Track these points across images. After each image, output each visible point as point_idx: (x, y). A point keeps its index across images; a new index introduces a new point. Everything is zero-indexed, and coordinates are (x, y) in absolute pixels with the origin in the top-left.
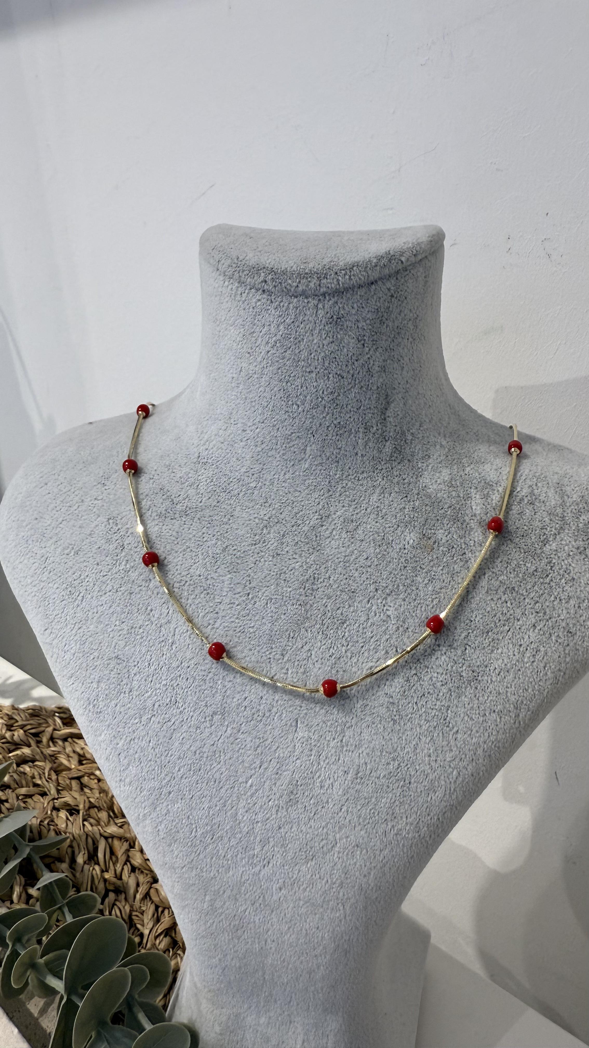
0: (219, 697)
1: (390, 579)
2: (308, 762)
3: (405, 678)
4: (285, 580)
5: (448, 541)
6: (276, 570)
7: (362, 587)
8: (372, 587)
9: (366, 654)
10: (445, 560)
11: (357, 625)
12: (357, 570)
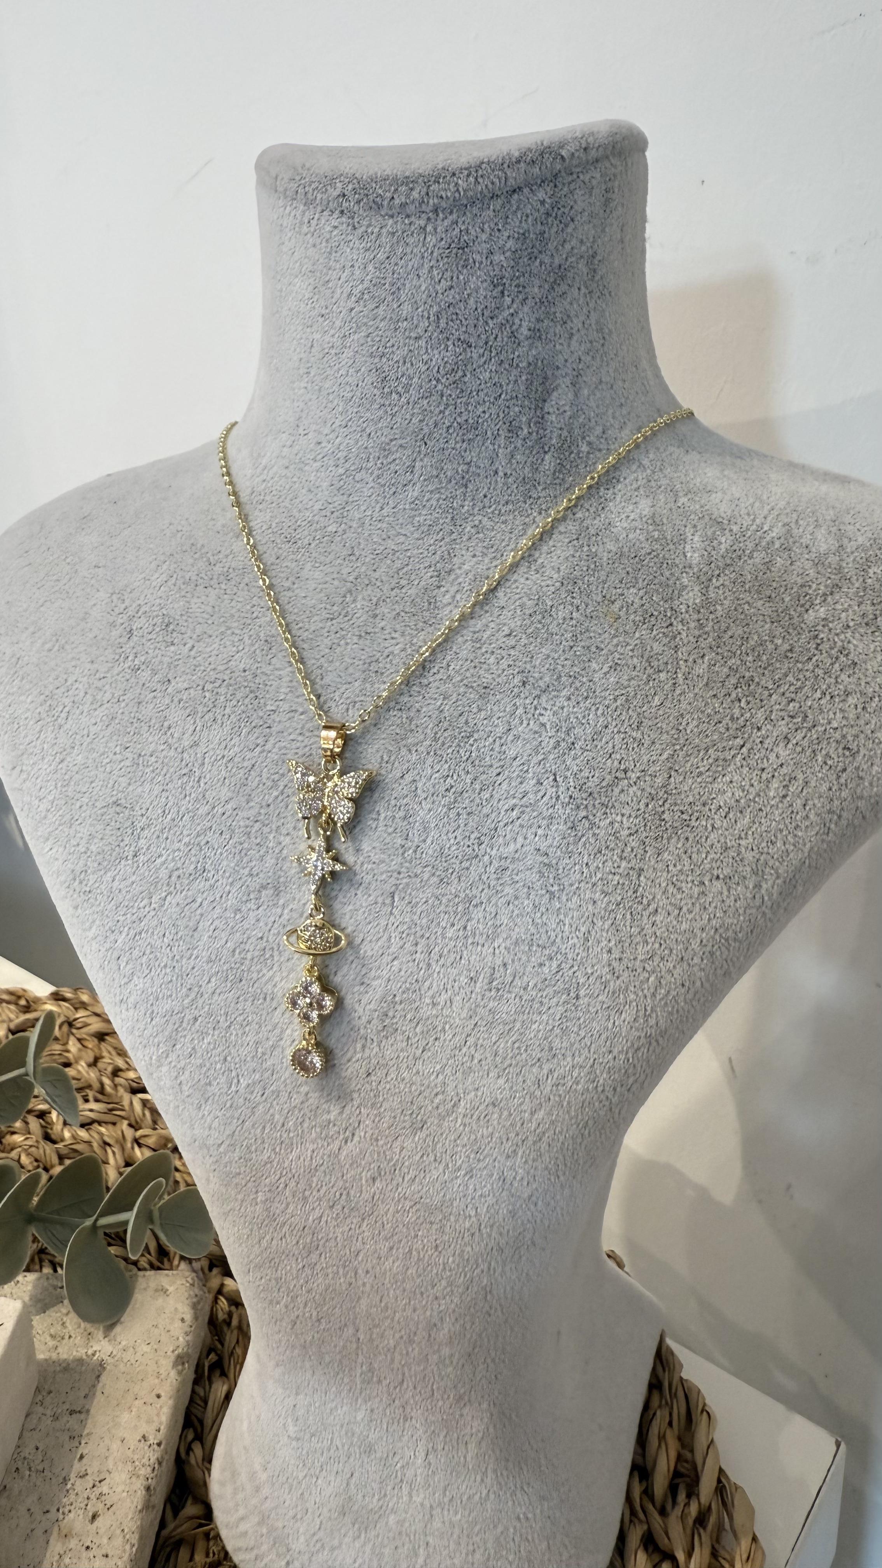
0: (270, 861)
1: (547, 666)
2: (411, 964)
3: (569, 824)
4: (377, 672)
5: (643, 605)
6: (363, 657)
7: (500, 680)
8: (517, 680)
9: (505, 786)
10: (637, 635)
11: (491, 740)
12: (493, 652)
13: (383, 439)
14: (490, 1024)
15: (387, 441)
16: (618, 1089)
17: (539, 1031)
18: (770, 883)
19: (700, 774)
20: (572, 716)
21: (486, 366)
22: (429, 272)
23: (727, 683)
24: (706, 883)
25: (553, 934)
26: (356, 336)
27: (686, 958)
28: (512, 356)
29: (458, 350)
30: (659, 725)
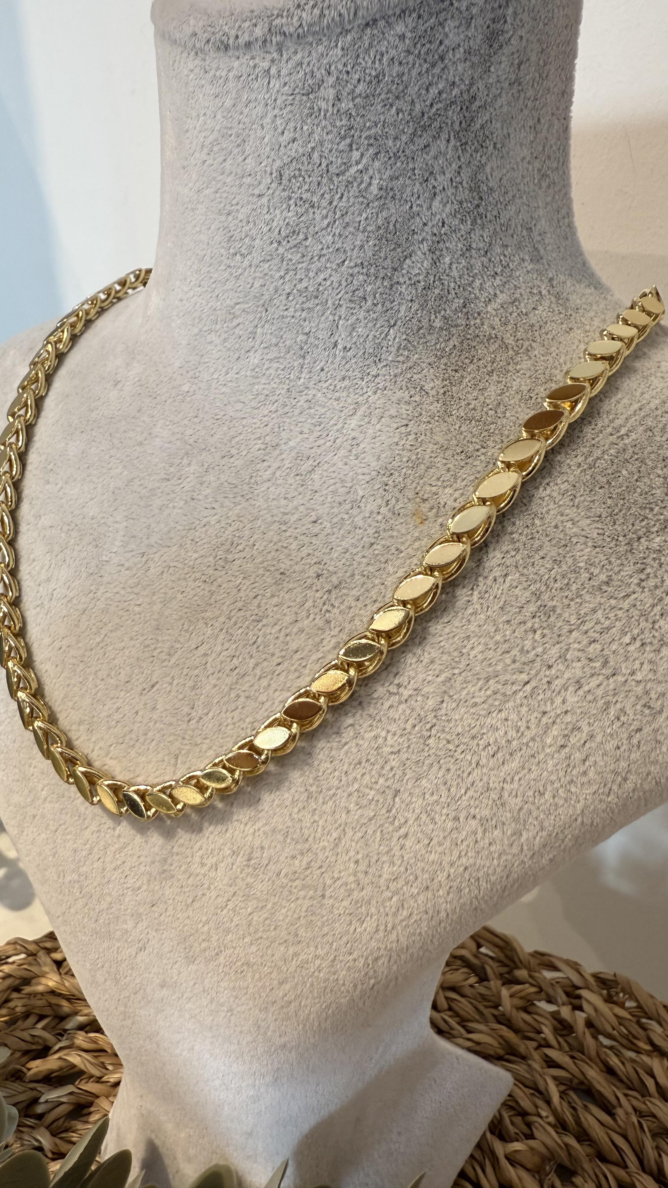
13: (228, 302)
14: (247, 897)
15: (232, 303)
16: (359, 987)
17: (287, 916)
18: (531, 834)
19: (476, 704)
20: (357, 618)
21: (329, 229)
22: (273, 122)
23: (524, 610)
24: (461, 820)
25: (306, 832)
26: (207, 192)
27: (431, 888)
28: (358, 219)
29: (299, 210)
30: (442, 644)
